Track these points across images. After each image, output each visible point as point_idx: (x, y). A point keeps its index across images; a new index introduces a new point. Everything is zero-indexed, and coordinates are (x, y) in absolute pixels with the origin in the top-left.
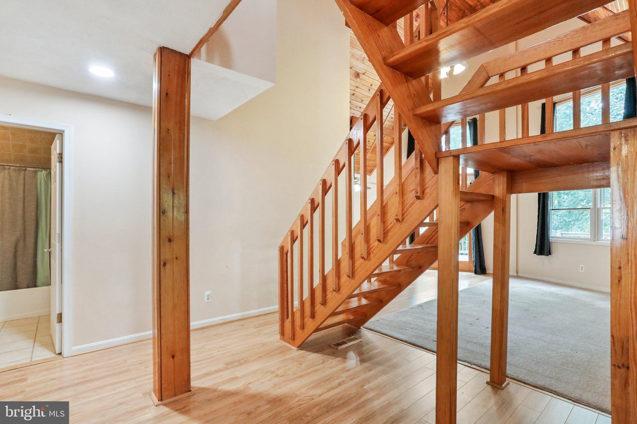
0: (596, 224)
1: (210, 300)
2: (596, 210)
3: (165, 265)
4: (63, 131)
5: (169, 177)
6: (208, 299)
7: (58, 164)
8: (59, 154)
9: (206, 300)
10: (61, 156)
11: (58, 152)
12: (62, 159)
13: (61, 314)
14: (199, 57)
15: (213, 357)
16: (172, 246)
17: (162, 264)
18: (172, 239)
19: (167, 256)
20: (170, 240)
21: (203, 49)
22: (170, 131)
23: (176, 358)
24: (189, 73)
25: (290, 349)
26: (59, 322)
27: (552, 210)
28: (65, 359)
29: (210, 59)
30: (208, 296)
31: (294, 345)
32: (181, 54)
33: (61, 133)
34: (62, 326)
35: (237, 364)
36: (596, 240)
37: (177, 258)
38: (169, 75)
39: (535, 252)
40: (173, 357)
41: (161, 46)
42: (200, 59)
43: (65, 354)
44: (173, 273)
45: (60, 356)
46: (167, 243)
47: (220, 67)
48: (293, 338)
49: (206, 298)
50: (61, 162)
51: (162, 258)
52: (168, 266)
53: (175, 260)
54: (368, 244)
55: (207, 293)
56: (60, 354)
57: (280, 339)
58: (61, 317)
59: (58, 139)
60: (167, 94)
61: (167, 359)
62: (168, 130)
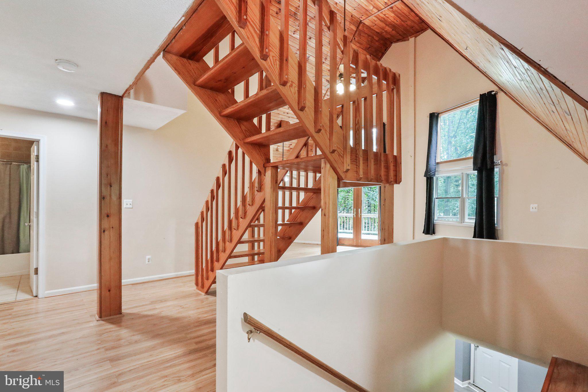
0: (463, 209)
1: (150, 262)
2: (463, 199)
3: (104, 231)
4: (39, 140)
5: (107, 176)
6: (149, 261)
7: (35, 163)
8: (37, 156)
9: (147, 262)
10: (38, 157)
11: (35, 154)
12: (38, 159)
13: (37, 268)
14: (129, 96)
15: (145, 298)
16: (109, 219)
17: (102, 231)
18: (109, 215)
19: (106, 225)
20: (108, 216)
21: (132, 92)
22: (108, 146)
23: (111, 292)
24: (122, 108)
25: (201, 294)
26: (36, 274)
27: (436, 198)
28: (39, 299)
29: (137, 98)
30: (149, 259)
31: (203, 292)
32: (115, 96)
33: (38, 141)
34: (37, 277)
35: (159, 302)
36: (462, 222)
37: (113, 228)
38: (107, 110)
39: (423, 233)
40: (109, 291)
41: (102, 92)
42: (129, 98)
43: (40, 296)
44: (110, 237)
45: (36, 298)
46: (106, 218)
47: (145, 103)
48: (203, 287)
49: (147, 261)
50: (38, 161)
51: (102, 227)
52: (106, 232)
53: (111, 229)
54: (238, 220)
55: (148, 257)
56: (36, 296)
57: (196, 289)
58: (37, 270)
59: (36, 145)
60: (106, 123)
61: (105, 293)
62: (107, 145)
